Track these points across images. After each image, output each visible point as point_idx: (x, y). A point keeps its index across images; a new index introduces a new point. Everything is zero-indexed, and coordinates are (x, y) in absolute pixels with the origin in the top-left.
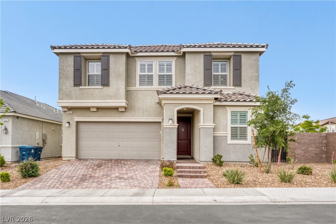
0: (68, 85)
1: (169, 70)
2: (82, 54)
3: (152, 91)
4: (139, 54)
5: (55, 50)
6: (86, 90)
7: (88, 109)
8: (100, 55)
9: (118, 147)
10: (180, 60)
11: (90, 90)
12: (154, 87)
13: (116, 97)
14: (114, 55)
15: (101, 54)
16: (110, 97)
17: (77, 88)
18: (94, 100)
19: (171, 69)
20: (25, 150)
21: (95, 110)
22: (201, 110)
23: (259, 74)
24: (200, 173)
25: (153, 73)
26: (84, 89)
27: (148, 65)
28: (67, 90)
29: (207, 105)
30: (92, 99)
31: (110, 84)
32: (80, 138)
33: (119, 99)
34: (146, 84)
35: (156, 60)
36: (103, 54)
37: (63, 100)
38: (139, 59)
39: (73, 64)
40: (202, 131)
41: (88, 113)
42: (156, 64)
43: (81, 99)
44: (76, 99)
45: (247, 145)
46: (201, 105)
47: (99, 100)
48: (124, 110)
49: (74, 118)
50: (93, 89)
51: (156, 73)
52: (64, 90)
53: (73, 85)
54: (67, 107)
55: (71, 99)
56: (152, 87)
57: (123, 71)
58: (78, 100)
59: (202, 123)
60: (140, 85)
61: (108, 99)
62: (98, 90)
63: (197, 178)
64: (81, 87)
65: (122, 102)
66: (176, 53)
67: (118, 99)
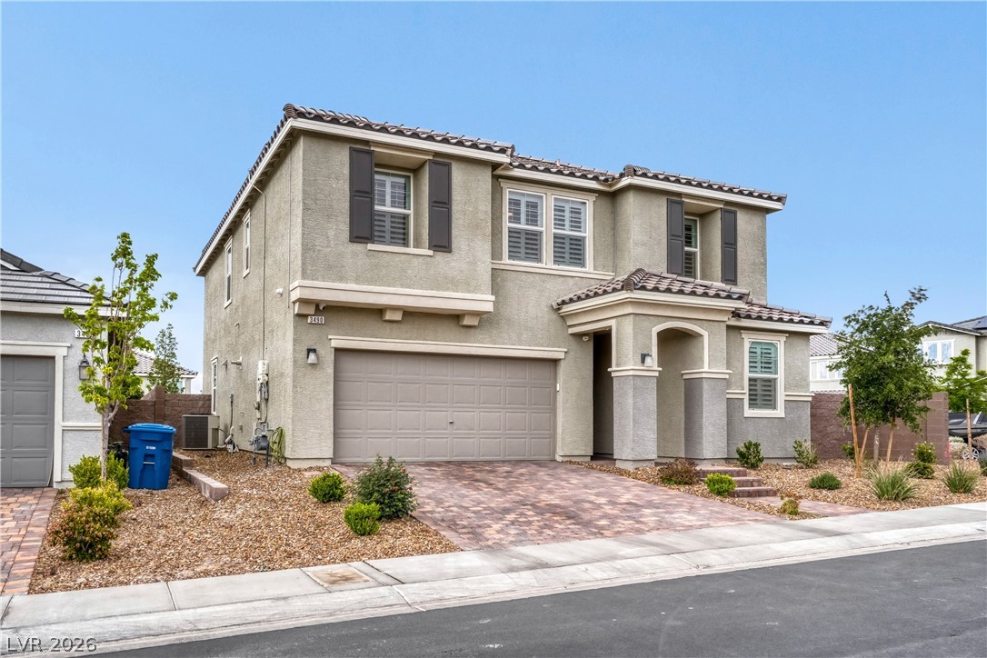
0: (331, 233)
1: (577, 224)
2: (376, 146)
3: (542, 276)
4: (518, 173)
5: (300, 119)
6: (385, 255)
7: (377, 312)
8: (427, 158)
9: (449, 426)
10: (604, 203)
11: (397, 258)
12: (544, 266)
13: (468, 285)
14: (463, 166)
15: (428, 155)
16: (453, 284)
17: (358, 247)
18: (409, 287)
19: (580, 223)
20: (157, 439)
21: (398, 316)
22: (705, 334)
23: (766, 261)
24: (753, 486)
25: (543, 229)
26: (381, 254)
27: (528, 205)
28: (329, 250)
29: (716, 324)
30: (402, 286)
31: (454, 246)
32: (341, 400)
33: (476, 290)
34: (523, 255)
35: (549, 194)
36: (433, 156)
37: (317, 279)
38: (509, 185)
39: (346, 171)
40: (706, 385)
41: (372, 324)
42: (548, 201)
43: (371, 281)
44: (357, 280)
45: (777, 420)
46: (703, 322)
47: (422, 288)
48: (474, 322)
49: (330, 337)
50: (404, 256)
51: (547, 227)
52: (319, 251)
53: (348, 236)
54: (317, 304)
55: (341, 279)
56: (539, 265)
57: (486, 212)
58: (363, 283)
59: (706, 368)
60: (510, 257)
61: (447, 289)
62: (421, 259)
63: (760, 496)
64: (370, 246)
65: (483, 301)
66: (601, 184)
67: (473, 292)
